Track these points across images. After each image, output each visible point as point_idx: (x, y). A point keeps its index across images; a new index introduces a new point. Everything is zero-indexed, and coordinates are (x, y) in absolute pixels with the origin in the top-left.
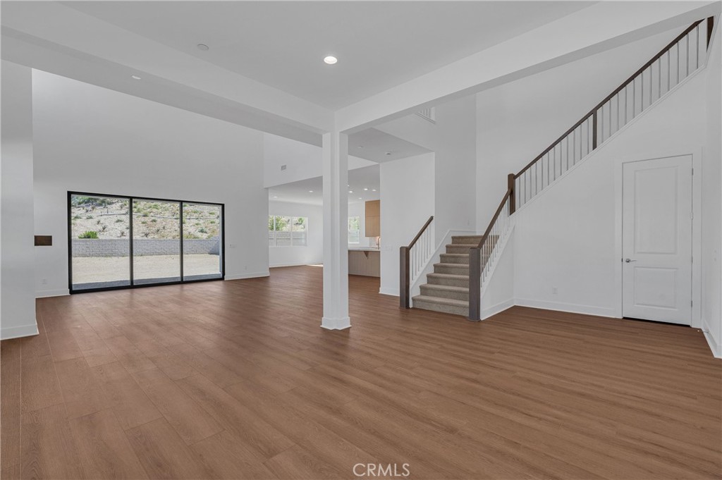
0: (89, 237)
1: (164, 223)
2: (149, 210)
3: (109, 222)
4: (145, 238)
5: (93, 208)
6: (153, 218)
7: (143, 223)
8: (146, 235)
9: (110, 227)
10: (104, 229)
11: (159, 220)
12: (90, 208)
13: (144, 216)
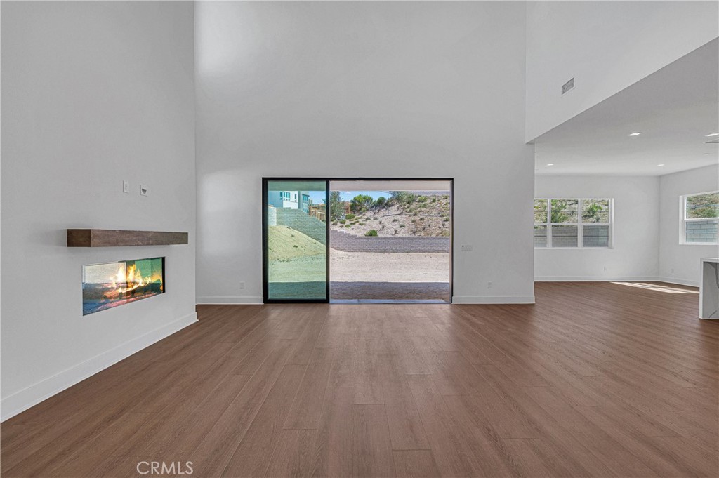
0: (371, 235)
1: (430, 221)
2: (419, 209)
3: (387, 221)
4: (413, 236)
5: (379, 211)
6: (421, 217)
7: (413, 221)
8: (414, 233)
9: (388, 226)
10: (383, 227)
11: (426, 218)
12: (377, 211)
13: (414, 215)
